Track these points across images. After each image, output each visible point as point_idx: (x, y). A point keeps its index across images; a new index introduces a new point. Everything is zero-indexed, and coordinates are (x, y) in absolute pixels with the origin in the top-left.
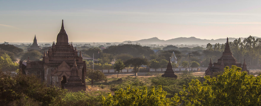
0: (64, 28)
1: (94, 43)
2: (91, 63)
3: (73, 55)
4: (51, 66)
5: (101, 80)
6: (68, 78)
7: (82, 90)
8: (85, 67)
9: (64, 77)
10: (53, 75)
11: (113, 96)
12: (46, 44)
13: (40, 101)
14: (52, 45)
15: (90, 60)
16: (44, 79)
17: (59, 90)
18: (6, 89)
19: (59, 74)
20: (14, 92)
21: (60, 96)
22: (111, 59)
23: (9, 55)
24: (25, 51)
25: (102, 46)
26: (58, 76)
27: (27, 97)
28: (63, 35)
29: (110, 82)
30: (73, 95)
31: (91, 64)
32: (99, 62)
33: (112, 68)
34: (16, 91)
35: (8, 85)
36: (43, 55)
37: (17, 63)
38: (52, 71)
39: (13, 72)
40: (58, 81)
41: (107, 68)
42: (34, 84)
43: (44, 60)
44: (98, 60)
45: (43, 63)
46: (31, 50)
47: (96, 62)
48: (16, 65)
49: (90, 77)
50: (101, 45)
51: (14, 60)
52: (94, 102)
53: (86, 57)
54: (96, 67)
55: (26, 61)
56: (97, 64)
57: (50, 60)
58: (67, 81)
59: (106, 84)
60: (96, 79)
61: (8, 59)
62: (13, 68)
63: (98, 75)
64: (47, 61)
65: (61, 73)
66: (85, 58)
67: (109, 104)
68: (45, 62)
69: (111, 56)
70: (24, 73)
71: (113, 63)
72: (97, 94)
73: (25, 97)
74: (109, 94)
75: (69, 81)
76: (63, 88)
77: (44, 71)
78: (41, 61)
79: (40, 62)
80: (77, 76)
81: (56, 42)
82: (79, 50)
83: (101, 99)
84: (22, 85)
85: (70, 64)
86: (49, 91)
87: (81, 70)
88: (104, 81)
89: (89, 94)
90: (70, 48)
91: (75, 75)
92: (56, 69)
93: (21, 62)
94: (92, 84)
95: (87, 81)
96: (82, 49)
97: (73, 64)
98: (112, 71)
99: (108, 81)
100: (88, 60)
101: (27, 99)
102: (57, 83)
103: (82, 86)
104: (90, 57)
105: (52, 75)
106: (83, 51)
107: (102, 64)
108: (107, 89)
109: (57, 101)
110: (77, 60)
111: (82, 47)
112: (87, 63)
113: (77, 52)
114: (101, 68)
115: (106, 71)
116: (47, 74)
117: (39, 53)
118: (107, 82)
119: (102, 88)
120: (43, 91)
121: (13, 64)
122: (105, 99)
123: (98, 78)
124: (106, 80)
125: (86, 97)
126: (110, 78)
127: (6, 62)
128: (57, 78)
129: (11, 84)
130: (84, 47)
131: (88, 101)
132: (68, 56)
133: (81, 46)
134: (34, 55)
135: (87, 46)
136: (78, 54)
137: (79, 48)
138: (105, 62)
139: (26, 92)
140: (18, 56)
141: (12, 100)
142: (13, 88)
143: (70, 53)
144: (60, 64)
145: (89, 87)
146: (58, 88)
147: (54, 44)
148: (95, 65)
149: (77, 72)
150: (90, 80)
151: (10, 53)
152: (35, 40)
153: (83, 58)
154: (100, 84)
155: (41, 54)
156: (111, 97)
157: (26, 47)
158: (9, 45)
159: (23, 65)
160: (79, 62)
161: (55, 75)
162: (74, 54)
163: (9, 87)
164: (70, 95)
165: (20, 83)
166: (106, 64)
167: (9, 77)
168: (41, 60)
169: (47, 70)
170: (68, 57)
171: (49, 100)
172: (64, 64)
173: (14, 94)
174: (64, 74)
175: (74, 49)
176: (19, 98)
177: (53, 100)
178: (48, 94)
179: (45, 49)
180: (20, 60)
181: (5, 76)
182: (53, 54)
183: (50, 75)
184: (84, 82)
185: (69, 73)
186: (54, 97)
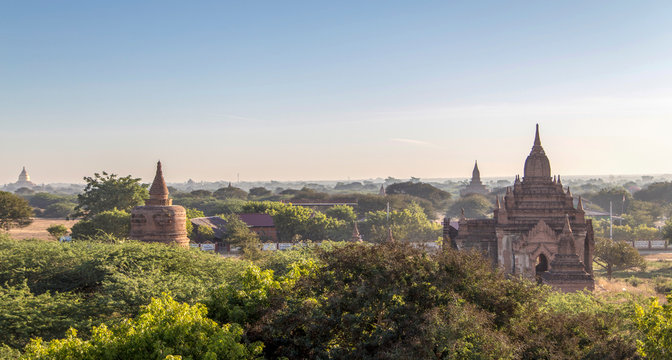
0: (539, 143)
1: (612, 177)
2: (605, 226)
3: (561, 207)
4: (513, 231)
5: (630, 267)
6: (551, 258)
7: (585, 289)
8: (592, 235)
9: (543, 257)
10: (517, 252)
11: (664, 306)
12: (499, 182)
13: (491, 311)
14: (512, 183)
15: (604, 217)
16: (496, 261)
17: (533, 286)
18: (417, 280)
19: (531, 249)
20: (434, 288)
21: (535, 301)
22: (655, 215)
23: (422, 205)
24: (455, 197)
25: (632, 183)
26: (528, 254)
27: (461, 301)
28: (537, 159)
29: (652, 272)
30: (564, 300)
31: (605, 228)
32: (624, 222)
33: (657, 236)
34: (439, 287)
35: (422, 273)
36: (493, 206)
37: (437, 224)
38: (515, 242)
39: (431, 244)
40: (527, 266)
41: (644, 236)
42: (477, 272)
43: (496, 217)
44: (623, 216)
45: (494, 223)
46: (468, 195)
47: (616, 223)
48: (436, 228)
49: (604, 258)
50: (629, 180)
51: (431, 218)
52: (617, 319)
53: (592, 209)
54: (618, 235)
55: (457, 220)
56: (621, 227)
57: (509, 218)
58: (550, 267)
59: (642, 275)
60: (619, 262)
61: (420, 213)
62: (430, 235)
63: (623, 253)
64: (504, 220)
65: (535, 247)
66: (591, 213)
67: (655, 325)
68: (500, 221)
69: (654, 207)
70: (454, 246)
71: (661, 224)
72: (623, 300)
73: (458, 300)
74: (653, 300)
75: (553, 265)
76: (540, 282)
77: (496, 241)
78: (489, 220)
79: (487, 222)
80: (574, 256)
81: (522, 175)
82: (575, 193)
83: (632, 313)
84: (452, 274)
85: (556, 228)
86: (511, 288)
87: (581, 241)
88: (638, 269)
89: (603, 300)
90: (554, 188)
91: (569, 252)
92: (524, 237)
93: (446, 222)
94: (609, 273)
95: (595, 266)
96: (581, 192)
97: (563, 226)
98: (659, 244)
99: (649, 269)
100: (598, 217)
101: (462, 304)
102: (527, 270)
103: (584, 278)
104: (601, 210)
105: (515, 253)
106: (586, 195)
107: (632, 227)
108: (646, 288)
109: (528, 311)
110: (572, 218)
111: (583, 186)
112: (597, 224)
113: (572, 199)
114: (632, 237)
115: (644, 244)
116: (504, 248)
117: (485, 200)
118: (647, 271)
119: (635, 285)
120: (497, 289)
121: (430, 225)
122: (642, 312)
123: (622, 260)
124: (644, 267)
125: (596, 306)
126: (652, 262)
127: (415, 221)
128: (527, 258)
129: (428, 270)
130: (588, 186)
131: (600, 316)
132: (552, 207)
133: (579, 185)
134: (474, 204)
135: (596, 184)
136: (575, 203)
137: (575, 189)
138: (639, 221)
139: (460, 289)
140: (439, 208)
141: (430, 307)
142: (432, 279)
143: (555, 200)
144: (532, 226)
145: (602, 282)
146: (528, 283)
147: (517, 180)
148: (615, 230)
149: (572, 245)
150: (605, 265)
151: (424, 201)
152: (476, 172)
153: (587, 213)
154: (629, 275)
155: (489, 204)
156: (658, 309)
157: (457, 187)
158: (420, 183)
159: (452, 228)
160: (577, 222)
161: (521, 251)
162: (564, 203)
163: (423, 278)
164: (557, 300)
165: (447, 270)
166: (643, 227)
167: (423, 256)
168: (490, 216)
169: (504, 240)
170: (550, 211)
171: (510, 309)
172: (542, 226)
173: (434, 292)
174: (542, 250)
175: (565, 192)
176: (445, 302)
177: (519, 309)
178: (508, 295)
179: (498, 191)
180: (444, 217)
181: (415, 252)
182: (516, 203)
183: (510, 250)
184: (589, 268)
185: (554, 248)
186: (522, 303)
